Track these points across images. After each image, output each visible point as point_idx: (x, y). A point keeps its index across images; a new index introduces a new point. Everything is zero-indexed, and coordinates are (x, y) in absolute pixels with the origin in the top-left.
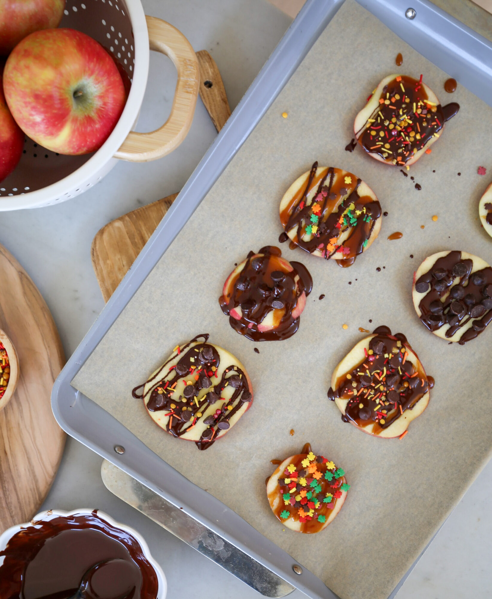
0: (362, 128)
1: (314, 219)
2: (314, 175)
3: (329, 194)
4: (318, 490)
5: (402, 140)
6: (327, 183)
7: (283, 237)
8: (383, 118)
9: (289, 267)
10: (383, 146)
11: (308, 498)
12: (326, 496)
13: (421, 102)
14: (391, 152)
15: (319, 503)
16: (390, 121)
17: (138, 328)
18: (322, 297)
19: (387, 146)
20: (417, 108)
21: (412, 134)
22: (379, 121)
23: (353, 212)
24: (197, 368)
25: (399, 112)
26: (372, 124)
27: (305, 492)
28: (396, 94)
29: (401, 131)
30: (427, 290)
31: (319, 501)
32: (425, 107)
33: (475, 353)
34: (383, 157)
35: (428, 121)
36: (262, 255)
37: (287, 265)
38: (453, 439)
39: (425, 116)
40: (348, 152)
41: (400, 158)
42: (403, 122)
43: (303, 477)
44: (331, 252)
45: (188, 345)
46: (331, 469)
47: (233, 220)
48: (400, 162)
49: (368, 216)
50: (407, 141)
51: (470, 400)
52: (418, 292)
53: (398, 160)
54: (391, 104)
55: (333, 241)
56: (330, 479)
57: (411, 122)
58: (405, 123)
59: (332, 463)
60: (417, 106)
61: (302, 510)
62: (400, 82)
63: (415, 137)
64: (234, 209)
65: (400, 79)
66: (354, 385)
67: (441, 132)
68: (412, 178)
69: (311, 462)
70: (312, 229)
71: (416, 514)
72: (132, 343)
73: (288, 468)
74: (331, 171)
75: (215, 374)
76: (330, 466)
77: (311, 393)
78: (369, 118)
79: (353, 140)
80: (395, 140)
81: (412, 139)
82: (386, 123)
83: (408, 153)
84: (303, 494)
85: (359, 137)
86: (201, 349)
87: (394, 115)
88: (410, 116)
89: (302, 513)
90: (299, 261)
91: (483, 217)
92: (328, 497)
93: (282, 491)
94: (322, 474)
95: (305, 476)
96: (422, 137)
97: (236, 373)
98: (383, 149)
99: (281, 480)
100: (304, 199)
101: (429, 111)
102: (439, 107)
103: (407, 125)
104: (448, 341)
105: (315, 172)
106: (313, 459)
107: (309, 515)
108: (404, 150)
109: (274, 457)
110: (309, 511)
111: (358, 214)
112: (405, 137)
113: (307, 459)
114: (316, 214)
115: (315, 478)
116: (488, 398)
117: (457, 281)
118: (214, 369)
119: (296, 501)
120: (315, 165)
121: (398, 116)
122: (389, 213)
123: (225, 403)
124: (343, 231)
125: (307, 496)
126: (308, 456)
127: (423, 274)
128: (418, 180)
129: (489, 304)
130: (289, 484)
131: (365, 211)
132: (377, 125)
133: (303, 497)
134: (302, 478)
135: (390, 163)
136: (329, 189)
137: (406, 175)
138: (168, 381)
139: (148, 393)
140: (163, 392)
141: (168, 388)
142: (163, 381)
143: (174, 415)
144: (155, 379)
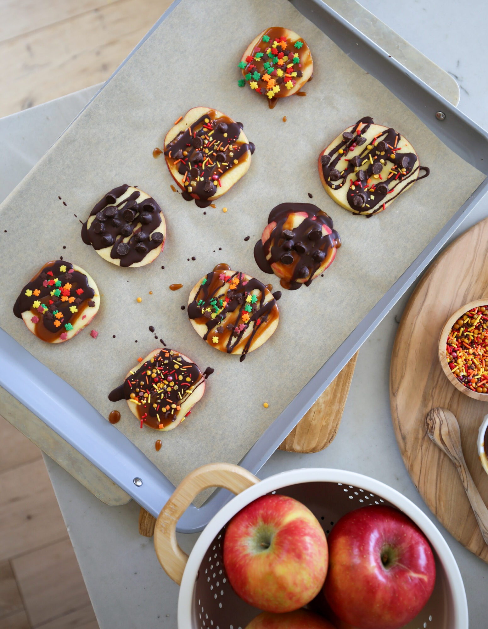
0: (198, 386)
1: (249, 308)
2: (245, 348)
3: (234, 329)
4: (267, 64)
5: (163, 371)
6: (234, 340)
7: (277, 296)
8: (179, 393)
9: (275, 268)
10: (180, 367)
11: (277, 58)
12: (260, 58)
13: (144, 403)
14: (174, 361)
15: (267, 53)
16: (172, 389)
17: (418, 225)
18: (247, 239)
19: (176, 367)
20: (147, 398)
21: (154, 375)
22: (183, 390)
23: (213, 311)
24: (368, 189)
25: (165, 396)
26: (189, 388)
27: (279, 64)
28: (165, 413)
29: (164, 379)
30: (153, 234)
31: (267, 54)
32: (140, 398)
33: (115, 176)
34: (182, 358)
35: (139, 386)
36: (299, 281)
37: (277, 269)
38: (143, 100)
39: (141, 390)
40: (211, 367)
41: (167, 355)
42: (161, 387)
43: (279, 77)
44: (236, 277)
45: (375, 211)
46: (255, 82)
47: (322, 315)
48: (167, 352)
49: (201, 305)
50: (159, 370)
51: (124, 134)
52: (161, 234)
53: (168, 354)
54: (170, 404)
55: (234, 287)
56: (256, 73)
57: (154, 385)
58: (160, 385)
59: (253, 88)
60: (147, 400)
61: (283, 48)
62: (161, 423)
63: (152, 373)
64: (320, 326)
65: (160, 425)
66: (232, 154)
67: (128, 376)
68: (156, 337)
69: (272, 89)
70: (251, 300)
71: (182, 37)
72: (425, 211)
73: (292, 86)
74: (229, 351)
75: (353, 183)
76: (254, 85)
77: (265, 153)
78: (191, 394)
79: (206, 378)
80: (169, 371)
81: (155, 371)
82: (176, 387)
83: (159, 359)
84: (281, 62)
85: (201, 378)
86: (363, 206)
87: (169, 394)
88: (154, 392)
89: (284, 45)
90: (265, 273)
91: (97, 296)
92: (259, 57)
93: (300, 66)
94: (263, 78)
95: (278, 78)
96: (145, 372)
98: (181, 365)
99: (300, 75)
100: (256, 327)
101: (137, 394)
102: (128, 398)
103: (159, 384)
104: (138, 189)
105: (244, 350)
106: (269, 92)
107: (278, 43)
108: (162, 362)
109: (304, 98)
110: (277, 46)
111: (209, 308)
112: (160, 374)
113: (275, 93)
114: (246, 312)
115: (269, 75)
116: (109, 133)
117: (126, 240)
118: (353, 188)
119: (288, 56)
120: (242, 358)
121: (165, 392)
122: (180, 309)
123: (345, 156)
124: (223, 295)
125: (278, 60)
126: (274, 95)
127: (156, 249)
128: (152, 335)
129: (101, 216)
130: (293, 72)
131: (203, 311)
132: (185, 387)
133: (281, 60)
134: (281, 76)
135: (176, 353)
136: (233, 334)
137: (162, 341)
138: (396, 180)
139: (415, 171)
140: (401, 170)
141: (396, 173)
142: (401, 181)
143: (393, 148)
144: (408, 183)
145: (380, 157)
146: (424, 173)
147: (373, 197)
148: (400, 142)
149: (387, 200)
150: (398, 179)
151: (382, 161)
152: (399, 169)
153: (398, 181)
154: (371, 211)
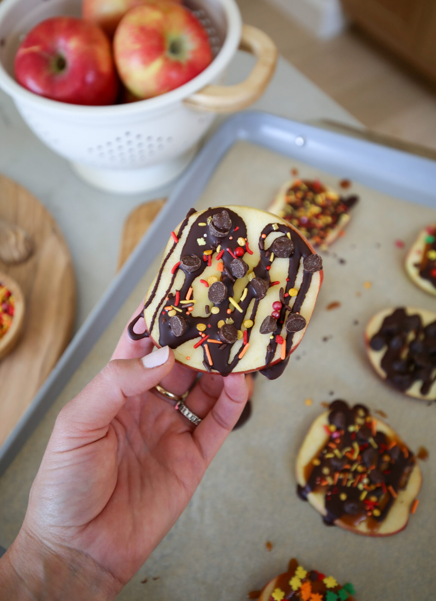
24: (215, 251)
45: (185, 223)
75: (245, 249)
86: (209, 220)
97: (280, 234)
118: (241, 242)
123: (282, 289)
138: (177, 291)
139: (153, 323)
140: (177, 311)
141: (182, 302)
142: (168, 294)
143: (209, 341)
144: (155, 297)
145: (222, 315)
146: (137, 329)
147: (201, 242)
148: (202, 359)
149: (175, 250)
150: (174, 295)
151: (215, 311)
152: (180, 311)
153: (173, 291)
154: (193, 219)
